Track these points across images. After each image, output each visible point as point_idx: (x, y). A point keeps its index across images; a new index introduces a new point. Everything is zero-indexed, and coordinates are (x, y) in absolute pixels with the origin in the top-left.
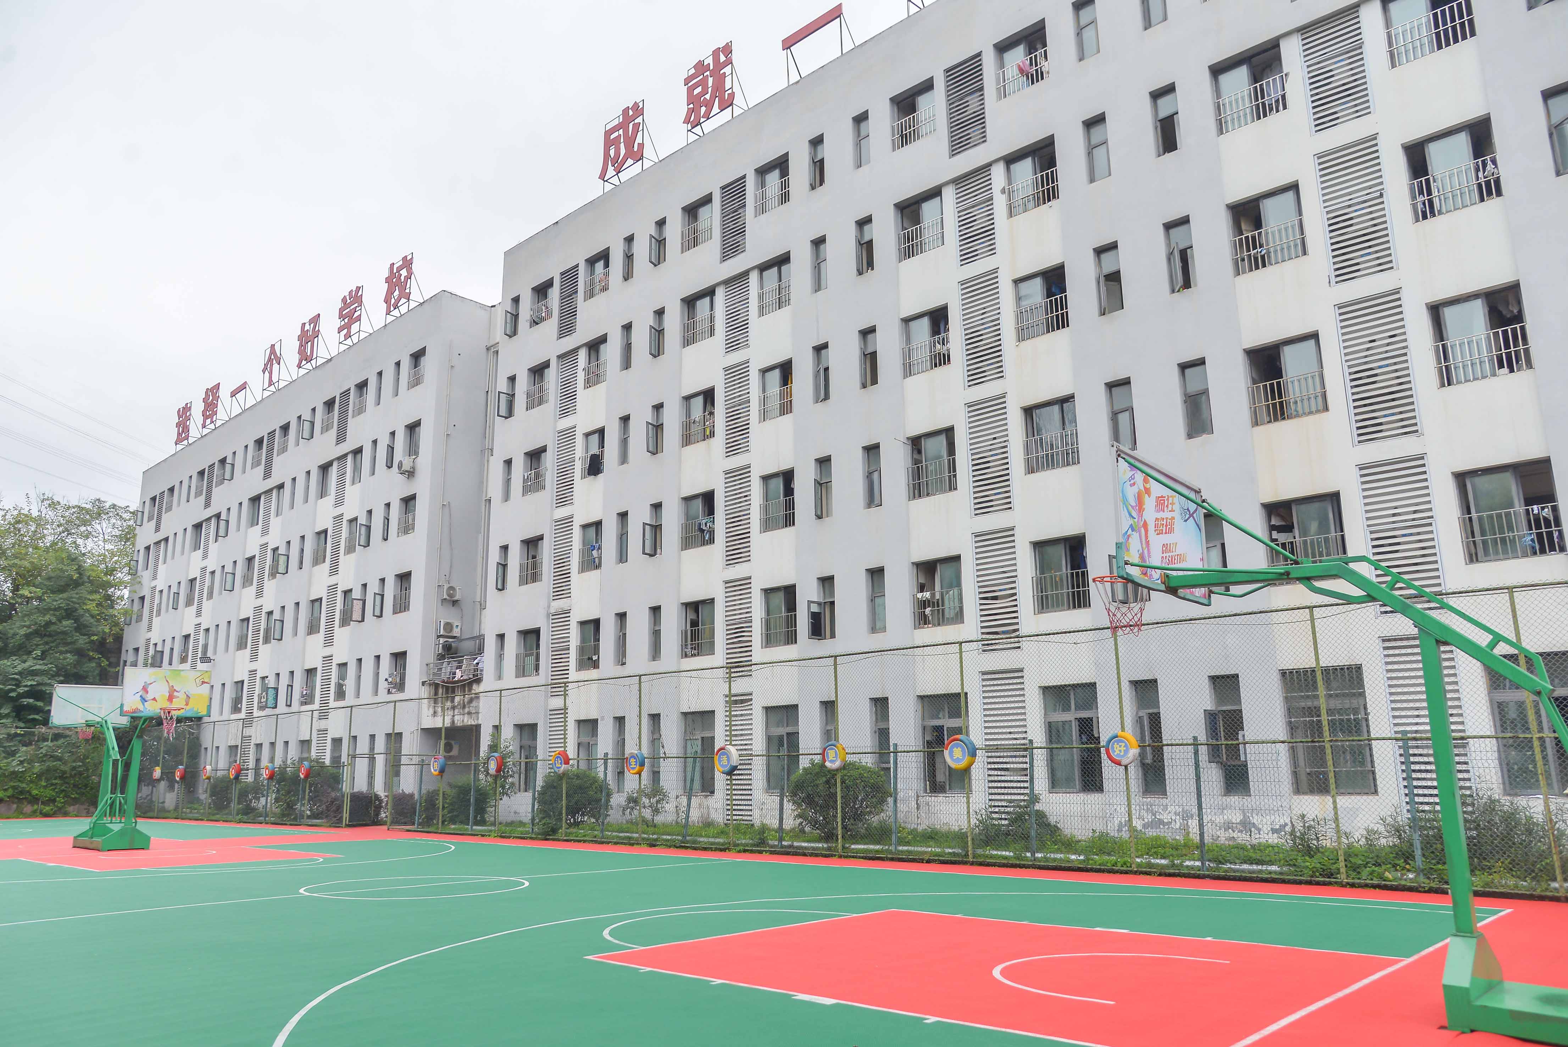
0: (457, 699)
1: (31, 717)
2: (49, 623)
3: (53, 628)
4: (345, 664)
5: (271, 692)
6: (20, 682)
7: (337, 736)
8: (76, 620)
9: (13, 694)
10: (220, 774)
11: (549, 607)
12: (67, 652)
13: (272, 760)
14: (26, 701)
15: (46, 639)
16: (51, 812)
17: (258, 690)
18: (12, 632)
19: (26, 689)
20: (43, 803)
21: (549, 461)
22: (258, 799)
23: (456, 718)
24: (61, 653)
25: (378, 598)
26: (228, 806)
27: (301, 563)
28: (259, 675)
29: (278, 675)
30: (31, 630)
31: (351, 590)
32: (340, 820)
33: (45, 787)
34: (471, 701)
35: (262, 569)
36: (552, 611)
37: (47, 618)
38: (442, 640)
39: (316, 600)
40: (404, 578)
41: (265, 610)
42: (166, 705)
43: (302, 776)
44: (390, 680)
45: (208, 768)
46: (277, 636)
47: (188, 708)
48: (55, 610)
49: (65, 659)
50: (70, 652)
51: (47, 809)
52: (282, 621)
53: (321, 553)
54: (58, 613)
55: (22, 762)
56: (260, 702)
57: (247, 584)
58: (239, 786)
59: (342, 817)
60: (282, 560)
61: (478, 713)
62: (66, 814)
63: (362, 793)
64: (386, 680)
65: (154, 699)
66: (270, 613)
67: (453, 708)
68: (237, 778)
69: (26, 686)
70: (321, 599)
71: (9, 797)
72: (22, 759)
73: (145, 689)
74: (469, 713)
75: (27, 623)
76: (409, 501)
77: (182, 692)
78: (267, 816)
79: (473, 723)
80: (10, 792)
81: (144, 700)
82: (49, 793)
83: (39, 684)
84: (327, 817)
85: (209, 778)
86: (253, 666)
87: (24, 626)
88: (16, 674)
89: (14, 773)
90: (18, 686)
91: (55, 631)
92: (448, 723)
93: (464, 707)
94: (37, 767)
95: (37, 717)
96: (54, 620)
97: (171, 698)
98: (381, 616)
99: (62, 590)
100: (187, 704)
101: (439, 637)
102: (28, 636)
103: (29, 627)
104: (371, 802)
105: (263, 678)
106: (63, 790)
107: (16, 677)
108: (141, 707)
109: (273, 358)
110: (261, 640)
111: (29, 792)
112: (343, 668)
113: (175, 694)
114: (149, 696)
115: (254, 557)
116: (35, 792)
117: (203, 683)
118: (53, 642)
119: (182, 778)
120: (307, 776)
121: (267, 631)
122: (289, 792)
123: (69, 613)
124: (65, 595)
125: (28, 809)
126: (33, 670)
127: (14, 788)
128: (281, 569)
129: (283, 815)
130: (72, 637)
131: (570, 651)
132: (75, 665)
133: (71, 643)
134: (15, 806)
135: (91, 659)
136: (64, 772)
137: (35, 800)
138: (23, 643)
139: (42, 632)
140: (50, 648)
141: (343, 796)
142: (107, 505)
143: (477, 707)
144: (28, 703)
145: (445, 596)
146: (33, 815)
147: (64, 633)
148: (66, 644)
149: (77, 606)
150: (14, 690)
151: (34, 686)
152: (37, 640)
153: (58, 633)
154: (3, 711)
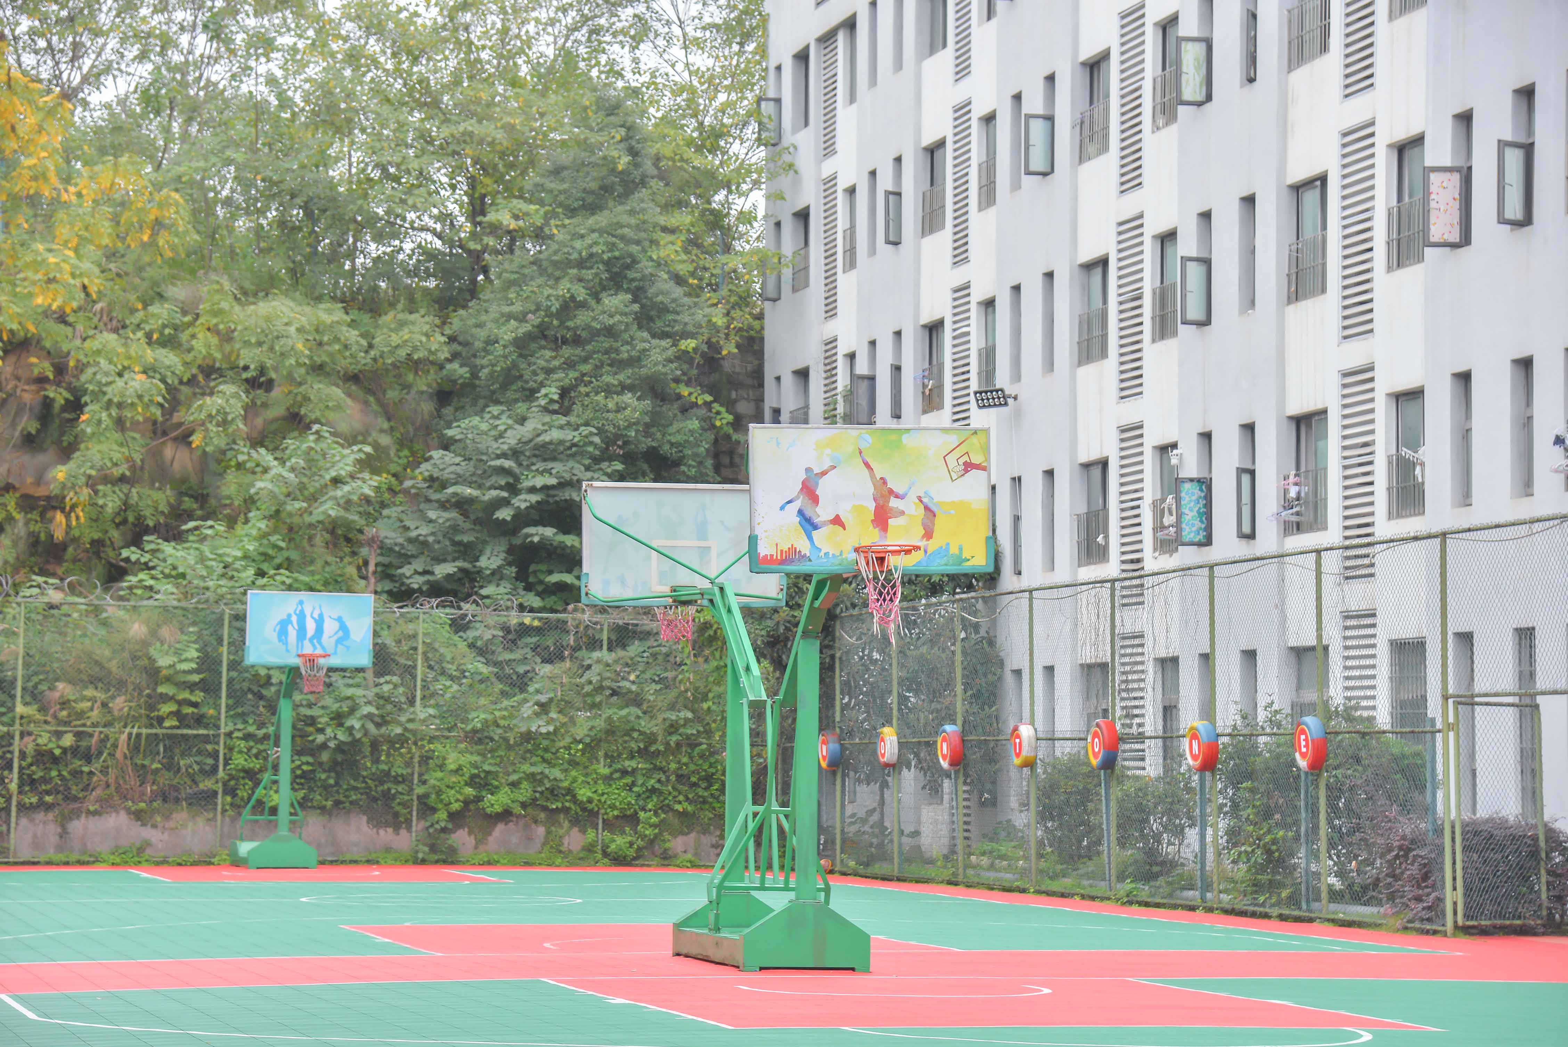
1: (555, 578)
2: (569, 306)
3: (582, 318)
4: (1415, 395)
5: (1191, 494)
6: (517, 479)
7: (1408, 633)
8: (638, 294)
9: (505, 514)
10: (1064, 750)
12: (624, 388)
13: (1208, 710)
14: (535, 533)
15: (567, 351)
16: (631, 853)
17: (1150, 491)
18: (482, 334)
19: (534, 498)
20: (608, 825)
22: (1179, 832)
24: (609, 391)
25: (1514, 158)
26: (1091, 853)
27: (1251, 59)
28: (1152, 438)
29: (1207, 436)
30: (526, 328)
31: (1418, 141)
32: (1436, 909)
33: (608, 779)
35: (1132, 96)
37: (565, 287)
39: (1308, 183)
41: (1153, 226)
42: (871, 537)
43: (1303, 763)
45: (1026, 731)
46: (1195, 312)
47: (933, 545)
48: (581, 264)
49: (619, 409)
50: (631, 388)
51: (619, 842)
52: (1207, 262)
53: (1312, 23)
54: (588, 274)
55: (544, 708)
56: (1159, 527)
57: (1091, 149)
58: (1116, 792)
59: (1440, 900)
60: (1191, 54)
62: (667, 860)
63: (1503, 823)
65: (837, 521)
66: (1167, 238)
68: (1109, 764)
69: (532, 490)
70: (1323, 179)
71: (524, 805)
72: (543, 698)
73: (809, 491)
75: (517, 307)
77: (912, 497)
78: (1207, 886)
80: (525, 792)
81: (809, 524)
82: (619, 797)
83: (556, 484)
84: (1392, 897)
85: (1030, 764)
86: (1130, 412)
87: (510, 316)
88: (504, 455)
89: (528, 737)
90: (513, 489)
91: (587, 327)
95: (565, 578)
96: (581, 293)
97: (881, 517)
98: (1527, 220)
99: (592, 202)
100: (928, 535)
102: (522, 344)
103: (521, 318)
104: (1534, 854)
105: (1165, 449)
106: (653, 791)
107: (507, 464)
108: (804, 546)
110: (1147, 328)
111: (570, 792)
112: (1410, 408)
113: (894, 503)
114: (823, 513)
115: (1105, 56)
116: (584, 792)
117: (970, 465)
118: (585, 360)
119: (958, 760)
120: (1317, 764)
121: (1163, 297)
122: (1266, 814)
123: (618, 271)
124: (601, 219)
125: (574, 840)
126: (545, 445)
127: (534, 778)
128: (1191, 88)
129: (1257, 887)
130: (630, 342)
132: (647, 426)
133: (635, 361)
134: (541, 830)
135: (686, 409)
136: (651, 739)
137: (587, 816)
138: (514, 365)
139: (555, 331)
140: (580, 380)
141: (1439, 831)
144: (543, 539)
146: (587, 857)
147: (610, 332)
148: (619, 365)
149: (634, 249)
150: (506, 502)
151: (545, 488)
152: (545, 356)
153: (596, 333)
154: (488, 562)
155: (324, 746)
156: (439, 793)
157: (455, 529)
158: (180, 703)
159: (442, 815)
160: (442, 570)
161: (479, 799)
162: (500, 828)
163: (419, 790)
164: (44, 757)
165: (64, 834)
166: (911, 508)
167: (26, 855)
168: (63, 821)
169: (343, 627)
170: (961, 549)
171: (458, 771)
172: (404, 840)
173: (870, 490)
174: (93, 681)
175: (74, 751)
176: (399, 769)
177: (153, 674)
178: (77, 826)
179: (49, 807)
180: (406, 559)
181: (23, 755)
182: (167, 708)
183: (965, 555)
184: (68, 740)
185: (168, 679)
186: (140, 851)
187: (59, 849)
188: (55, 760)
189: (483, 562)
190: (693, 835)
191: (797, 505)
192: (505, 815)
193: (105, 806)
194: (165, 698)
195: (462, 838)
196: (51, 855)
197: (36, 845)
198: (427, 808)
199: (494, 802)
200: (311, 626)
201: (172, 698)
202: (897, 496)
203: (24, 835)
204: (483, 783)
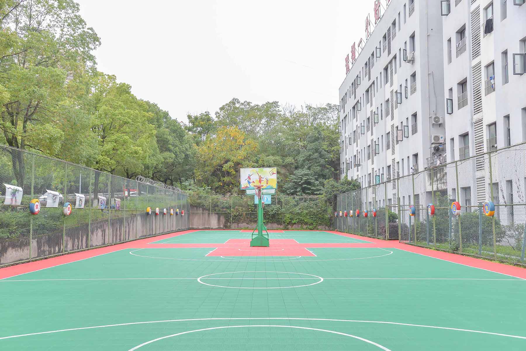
0: (438, 175)
2: (310, 155)
3: (311, 157)
4: (399, 162)
6: (302, 179)
8: (320, 153)
9: (300, 183)
11: (472, 119)
12: (318, 166)
14: (304, 186)
15: (310, 161)
17: (375, 177)
18: (299, 159)
19: (304, 181)
20: (309, 225)
21: (468, 33)
23: (439, 185)
24: (315, 166)
25: (406, 128)
27: (382, 116)
28: (375, 170)
29: (379, 169)
30: (304, 158)
31: (398, 126)
32: (385, 237)
33: (309, 218)
34: (443, 177)
35: (372, 122)
36: (474, 121)
37: (309, 153)
38: (433, 146)
40: (415, 116)
42: (258, 184)
44: (413, 168)
46: (378, 152)
48: (311, 149)
49: (317, 169)
51: (311, 227)
52: (379, 145)
53: (388, 111)
54: (312, 151)
55: (300, 209)
57: (368, 130)
60: (377, 116)
61: (446, 182)
62: (318, 229)
64: (412, 168)
65: (253, 182)
66: (375, 142)
67: (437, 180)
69: (304, 180)
70: (389, 132)
71: (297, 222)
72: (299, 208)
73: (249, 178)
74: (443, 183)
76: (414, 76)
77: (265, 178)
79: (445, 188)
80: (297, 220)
81: (249, 183)
82: (310, 221)
83: (308, 179)
84: (381, 235)
85: (352, 216)
86: (373, 166)
87: (303, 157)
88: (301, 176)
89: (298, 213)
90: (302, 180)
91: (312, 158)
92: (435, 189)
93: (441, 180)
94: (305, 211)
95: (309, 192)
96: (311, 153)
97: (260, 181)
98: (408, 136)
99: (313, 142)
100: (267, 183)
101: (432, 144)
102: (304, 161)
103: (304, 157)
106: (315, 220)
107: (300, 176)
108: (248, 186)
109: (368, 23)
110: (374, 154)
111: (304, 220)
113: (262, 179)
114: (251, 181)
115: (369, 117)
116: (305, 221)
117: (273, 173)
118: (312, 162)
121: (375, 150)
123: (317, 150)
124: (315, 144)
125: (305, 227)
126: (305, 174)
127: (299, 218)
128: (377, 121)
130: (318, 160)
131: (484, 144)
133: (319, 162)
134: (300, 225)
135: (328, 168)
136: (315, 213)
137: (306, 224)
138: (303, 163)
139: (308, 159)
140: (312, 165)
142: (332, 105)
143: (446, 179)
145: (433, 122)
146: (306, 229)
147: (316, 159)
148: (317, 163)
149: (319, 147)
150: (300, 182)
151: (305, 180)
152: (307, 162)
153: (313, 159)
154: (298, 190)
155: (270, 215)
156: (286, 220)
157: (294, 185)
158: (252, 209)
159: (286, 223)
160: (292, 191)
161: (291, 221)
162: (294, 225)
163: (283, 220)
164: (235, 216)
165: (238, 226)
166: (265, 180)
167: (233, 228)
168: (238, 224)
169: (267, 199)
170: (272, 186)
171: (288, 217)
172: (282, 227)
173: (258, 177)
174: (241, 206)
175: (239, 215)
176: (280, 217)
177: (248, 205)
178: (239, 225)
179: (236, 222)
180: (288, 189)
181: (232, 216)
182: (250, 210)
183: (273, 186)
184: (238, 214)
185: (250, 206)
186: (248, 228)
187: (237, 228)
188: (236, 216)
189: (297, 190)
190: (321, 226)
191: (247, 180)
192: (295, 223)
193: (243, 222)
194: (250, 208)
195: (289, 226)
196: (236, 228)
197: (235, 227)
198: (284, 223)
199: (293, 222)
202: (262, 178)
203: (233, 226)
204: (292, 219)
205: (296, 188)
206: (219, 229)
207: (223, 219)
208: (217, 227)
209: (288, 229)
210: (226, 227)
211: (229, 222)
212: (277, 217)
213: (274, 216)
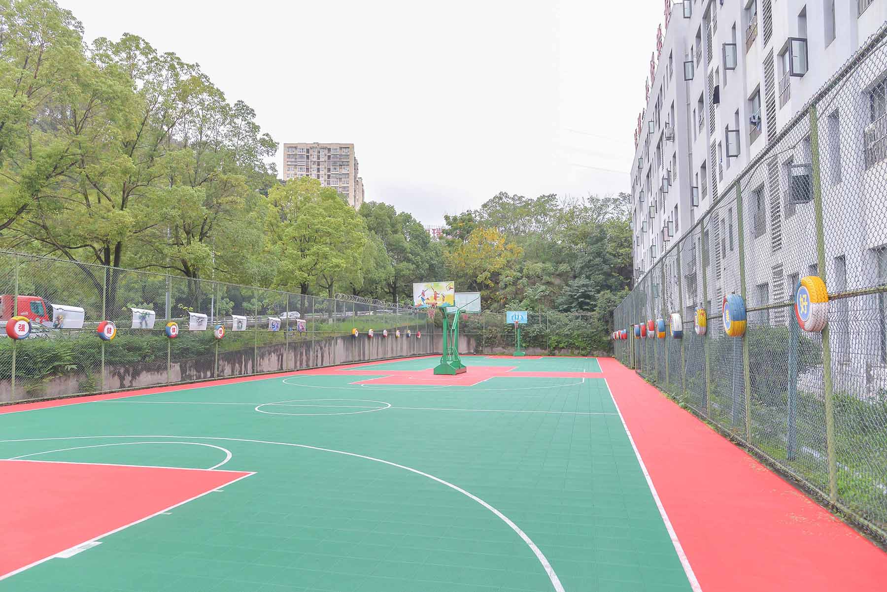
1: (586, 307)
2: (590, 261)
3: (592, 262)
8: (603, 258)
9: (576, 297)
12: (600, 274)
14: (580, 300)
15: (590, 268)
16: (586, 354)
18: (576, 266)
19: (581, 294)
20: (582, 350)
21: (705, 102)
24: (597, 275)
25: (672, 224)
30: (583, 265)
33: (581, 342)
37: (589, 258)
39: (662, 231)
40: (676, 208)
42: (434, 301)
48: (592, 253)
49: (599, 278)
50: (602, 274)
51: (583, 352)
53: (661, 202)
54: (593, 255)
55: (569, 329)
57: (650, 227)
62: (593, 355)
65: (428, 299)
71: (566, 346)
73: (423, 294)
75: (581, 261)
76: (675, 156)
80: (566, 344)
81: (423, 300)
82: (583, 345)
83: (586, 291)
87: (580, 263)
88: (578, 287)
89: (567, 335)
90: (578, 292)
91: (593, 264)
94: (576, 333)
96: (592, 258)
97: (435, 298)
98: (673, 236)
99: (595, 243)
100: (444, 300)
102: (582, 268)
103: (582, 263)
106: (589, 344)
107: (576, 288)
109: (647, 89)
111: (574, 344)
114: (425, 298)
115: (650, 210)
117: (450, 288)
118: (593, 269)
123: (599, 254)
124: (596, 246)
125: (576, 352)
126: (583, 285)
127: (568, 341)
130: (601, 266)
132: (605, 280)
133: (602, 270)
134: (570, 350)
135: (614, 277)
136: (588, 335)
137: (578, 348)
138: (581, 271)
139: (588, 265)
140: (593, 273)
144: (582, 301)
146: (578, 355)
147: (597, 265)
148: (599, 270)
149: (602, 250)
150: (576, 295)
151: (582, 292)
152: (586, 269)
153: (595, 265)
154: (573, 305)
155: (531, 337)
156: (551, 344)
157: (569, 300)
158: (508, 329)
159: (552, 348)
160: (565, 307)
161: (558, 345)
162: (563, 350)
163: (548, 344)
164: (488, 338)
165: (492, 350)
166: (440, 296)
167: (486, 354)
168: (492, 348)
169: (522, 317)
171: (555, 340)
172: (546, 352)
173: (433, 293)
174: (496, 326)
175: (493, 337)
176: (544, 340)
178: (494, 349)
179: (490, 346)
180: (561, 305)
181: (485, 338)
182: (506, 331)
184: (491, 336)
187: (492, 353)
188: (490, 339)
190: (597, 352)
191: (421, 297)
192: (563, 348)
193: (498, 346)
195: (556, 352)
196: (490, 353)
197: (488, 352)
198: (549, 347)
199: (561, 345)
200: (517, 317)
201: (506, 329)
203: (486, 350)
204: (559, 342)
205: (572, 303)
206: (469, 354)
207: (473, 343)
208: (467, 352)
209: (554, 355)
210: (478, 352)
211: (480, 345)
212: (541, 340)
213: (536, 338)
